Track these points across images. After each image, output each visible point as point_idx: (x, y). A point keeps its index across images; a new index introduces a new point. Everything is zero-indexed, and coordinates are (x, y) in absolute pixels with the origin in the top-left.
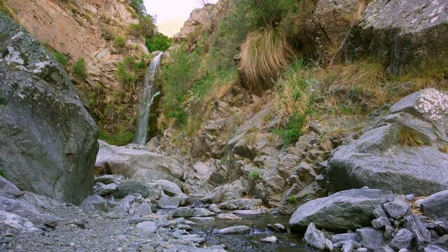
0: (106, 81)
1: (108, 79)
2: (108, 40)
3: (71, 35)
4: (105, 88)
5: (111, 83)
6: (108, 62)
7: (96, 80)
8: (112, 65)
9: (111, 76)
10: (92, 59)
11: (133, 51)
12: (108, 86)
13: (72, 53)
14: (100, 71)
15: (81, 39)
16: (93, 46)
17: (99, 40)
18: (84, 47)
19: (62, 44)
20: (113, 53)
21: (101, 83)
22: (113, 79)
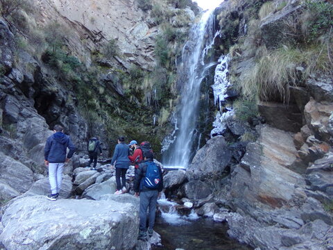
0: (143, 61)
1: (145, 58)
2: (145, 10)
3: (104, 9)
4: (143, 70)
5: (149, 63)
6: (145, 37)
7: (131, 61)
8: (149, 41)
9: (148, 54)
10: (127, 37)
11: (175, 18)
12: (145, 67)
13: (105, 31)
14: (135, 48)
15: (114, 14)
16: (129, 22)
17: (135, 13)
18: (119, 24)
19: (93, 21)
20: (151, 26)
21: (137, 64)
22: (151, 57)
